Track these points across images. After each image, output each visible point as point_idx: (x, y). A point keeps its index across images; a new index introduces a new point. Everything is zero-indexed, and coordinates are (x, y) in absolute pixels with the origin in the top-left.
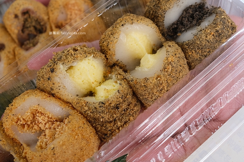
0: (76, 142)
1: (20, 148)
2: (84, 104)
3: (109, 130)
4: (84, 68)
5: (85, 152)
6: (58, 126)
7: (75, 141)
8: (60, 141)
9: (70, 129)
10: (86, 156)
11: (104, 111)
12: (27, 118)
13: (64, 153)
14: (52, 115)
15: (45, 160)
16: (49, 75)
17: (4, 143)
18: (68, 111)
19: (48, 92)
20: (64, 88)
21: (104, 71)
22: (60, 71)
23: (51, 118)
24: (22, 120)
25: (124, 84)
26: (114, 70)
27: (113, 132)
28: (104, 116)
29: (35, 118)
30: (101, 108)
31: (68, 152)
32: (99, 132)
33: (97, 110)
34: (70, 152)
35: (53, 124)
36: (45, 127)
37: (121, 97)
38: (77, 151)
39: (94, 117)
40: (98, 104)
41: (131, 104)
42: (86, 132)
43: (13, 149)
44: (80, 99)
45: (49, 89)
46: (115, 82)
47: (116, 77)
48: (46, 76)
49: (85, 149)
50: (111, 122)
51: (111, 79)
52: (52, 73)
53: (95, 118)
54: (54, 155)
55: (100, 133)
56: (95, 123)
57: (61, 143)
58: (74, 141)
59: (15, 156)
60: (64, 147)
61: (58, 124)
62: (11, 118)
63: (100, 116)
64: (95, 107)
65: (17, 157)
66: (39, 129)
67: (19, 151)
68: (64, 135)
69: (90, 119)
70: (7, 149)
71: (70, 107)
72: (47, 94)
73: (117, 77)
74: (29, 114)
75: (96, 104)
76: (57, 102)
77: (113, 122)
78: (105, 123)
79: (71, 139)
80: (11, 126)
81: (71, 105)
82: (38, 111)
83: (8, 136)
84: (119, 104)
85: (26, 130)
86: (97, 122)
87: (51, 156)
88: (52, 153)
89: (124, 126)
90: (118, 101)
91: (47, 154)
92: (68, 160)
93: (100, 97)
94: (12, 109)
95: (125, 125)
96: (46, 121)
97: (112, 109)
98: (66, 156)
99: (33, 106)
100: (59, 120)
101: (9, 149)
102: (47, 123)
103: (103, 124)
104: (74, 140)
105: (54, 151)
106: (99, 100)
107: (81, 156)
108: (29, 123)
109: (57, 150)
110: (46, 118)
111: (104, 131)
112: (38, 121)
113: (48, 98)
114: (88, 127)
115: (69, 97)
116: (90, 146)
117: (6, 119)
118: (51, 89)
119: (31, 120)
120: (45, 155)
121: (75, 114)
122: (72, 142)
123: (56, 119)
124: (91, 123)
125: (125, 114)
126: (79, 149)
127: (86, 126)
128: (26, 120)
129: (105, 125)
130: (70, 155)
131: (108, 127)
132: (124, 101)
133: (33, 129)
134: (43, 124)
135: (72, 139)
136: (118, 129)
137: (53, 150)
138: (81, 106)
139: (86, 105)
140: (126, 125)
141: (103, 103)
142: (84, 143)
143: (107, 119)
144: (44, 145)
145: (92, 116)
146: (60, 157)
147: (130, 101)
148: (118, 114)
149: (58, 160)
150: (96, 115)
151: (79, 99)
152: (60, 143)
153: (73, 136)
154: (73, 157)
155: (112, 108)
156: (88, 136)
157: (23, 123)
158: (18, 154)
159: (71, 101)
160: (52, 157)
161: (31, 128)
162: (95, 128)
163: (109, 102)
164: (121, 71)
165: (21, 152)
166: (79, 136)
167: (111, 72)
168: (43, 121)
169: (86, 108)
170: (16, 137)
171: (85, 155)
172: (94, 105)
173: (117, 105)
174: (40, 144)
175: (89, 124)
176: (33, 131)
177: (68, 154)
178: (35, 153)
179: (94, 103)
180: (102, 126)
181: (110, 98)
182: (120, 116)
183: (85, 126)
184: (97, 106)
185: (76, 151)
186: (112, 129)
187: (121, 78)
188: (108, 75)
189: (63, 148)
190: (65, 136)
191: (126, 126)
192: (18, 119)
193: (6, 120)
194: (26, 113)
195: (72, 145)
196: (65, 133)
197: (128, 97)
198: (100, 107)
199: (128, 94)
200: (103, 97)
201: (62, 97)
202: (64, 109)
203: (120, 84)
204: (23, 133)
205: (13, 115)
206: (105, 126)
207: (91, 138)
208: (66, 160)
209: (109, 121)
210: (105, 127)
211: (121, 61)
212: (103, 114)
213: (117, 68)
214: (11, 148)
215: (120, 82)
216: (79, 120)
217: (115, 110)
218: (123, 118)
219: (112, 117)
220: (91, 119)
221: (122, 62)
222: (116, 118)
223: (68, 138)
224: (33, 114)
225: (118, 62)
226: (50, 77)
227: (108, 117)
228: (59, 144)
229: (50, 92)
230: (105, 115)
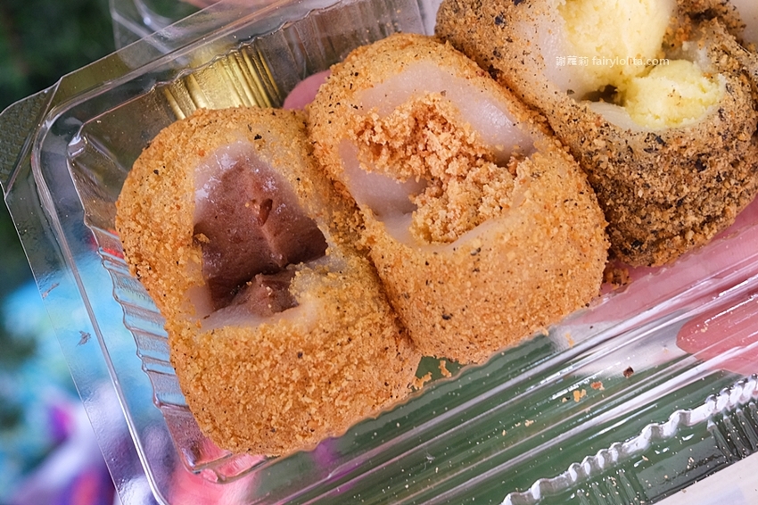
0: (550, 248)
1: (348, 216)
2: (595, 129)
3: (653, 232)
4: (617, 5)
5: (568, 285)
6: (490, 178)
7: (548, 243)
8: (504, 234)
9: (537, 201)
10: (570, 297)
11: (654, 167)
12: (395, 127)
13: (506, 275)
14: (479, 136)
15: (441, 280)
16: (503, 9)
17: (307, 190)
18: (532, 137)
19: (476, 58)
20: (537, 61)
21: (670, 26)
22: (545, 8)
23: (471, 146)
24: (378, 129)
25: (741, 93)
26: (705, 32)
27: (664, 239)
28: (653, 181)
29: (419, 134)
30: (650, 155)
31: (521, 275)
32: (618, 229)
33: (636, 156)
34: (526, 274)
35: (472, 165)
36: (447, 171)
37: (723, 134)
38: (547, 278)
39: (618, 178)
40: (644, 138)
41: (743, 163)
42: (582, 220)
43: (326, 213)
44: (582, 108)
45: (486, 50)
46: (708, 77)
47: (714, 59)
48: (491, 8)
49: (572, 277)
50: (666, 206)
51: (691, 60)
52: (516, 4)
53: (616, 181)
54: (475, 273)
55: (619, 233)
56: (614, 196)
57: (506, 239)
58: (545, 243)
59: (329, 238)
60: (511, 255)
61: (491, 171)
62: (347, 115)
63: (640, 180)
64: (629, 147)
65: (335, 245)
66: (424, 172)
67: (344, 227)
68: (518, 217)
69: (601, 180)
70: (311, 210)
71: (539, 125)
72: (475, 64)
73: (719, 58)
74: (406, 116)
75: (638, 138)
76: (503, 97)
77: (674, 208)
78: (646, 205)
79: (536, 236)
80: (341, 141)
81: (543, 119)
82: (435, 111)
83: (323, 169)
84: (709, 155)
85: (383, 166)
86: (621, 194)
87: (465, 274)
88: (471, 265)
89: (702, 228)
90: (709, 143)
91: (453, 263)
92: (513, 300)
93: (650, 115)
94: (354, 88)
95: (706, 228)
96: (454, 150)
97: (682, 164)
98: (512, 286)
99: (426, 92)
100: (493, 156)
101: (316, 212)
102: (455, 159)
103: (638, 209)
104: (544, 241)
105: (479, 260)
106: (647, 126)
107: (554, 296)
108: (397, 144)
109: (490, 261)
110: (455, 142)
111: (637, 230)
112: (426, 145)
113: (479, 78)
114: (590, 207)
115: (544, 94)
116: (587, 270)
117: (327, 115)
118: (495, 53)
119: (405, 137)
120: (445, 264)
121: (554, 150)
122: (538, 243)
123: (484, 153)
124: (599, 194)
125: (715, 191)
126: (554, 272)
127: (585, 199)
128: (392, 132)
129: (643, 212)
130: (523, 284)
131: (653, 220)
132: (727, 148)
133: (406, 166)
134: (443, 159)
135: (539, 236)
136: (683, 233)
137: (477, 257)
138: (582, 130)
139: (602, 132)
140: (709, 227)
141: (659, 140)
142: (571, 255)
143: (657, 194)
144: (436, 230)
145: (610, 174)
146: (493, 283)
147: (742, 151)
148: (695, 186)
149: (484, 291)
150: (625, 174)
151: (579, 106)
152: (502, 238)
153: (543, 225)
154: (529, 294)
155: (682, 160)
156: (586, 234)
157: (381, 140)
158: (341, 234)
159: (547, 108)
160: (466, 278)
161: (397, 162)
162: (608, 214)
163: (684, 143)
164: (730, 42)
165: (351, 231)
166: (562, 230)
167: (691, 36)
168: (445, 150)
169: (600, 143)
170: (346, 180)
171: (566, 296)
172: (629, 138)
173: (699, 155)
174: (424, 224)
175: (594, 195)
176: (404, 172)
177: (519, 281)
178: (407, 250)
179: (629, 131)
180: (635, 212)
181: (688, 130)
182: (698, 193)
183: (584, 202)
184: (639, 144)
185: (545, 276)
186: (663, 230)
187: (729, 67)
188: (681, 45)
189: (507, 258)
190: (519, 221)
191: (710, 231)
192: (368, 125)
193: (329, 117)
194: (397, 112)
195: (536, 255)
196: (523, 212)
197: (742, 137)
198: (649, 150)
199: (745, 129)
200: (657, 117)
201: (520, 87)
202: (520, 126)
203: (728, 89)
204: (370, 172)
205: (356, 107)
206: (643, 215)
207: (596, 245)
208: (507, 297)
209: (661, 201)
210: (643, 218)
211: (735, 8)
212: (651, 177)
213: (719, 28)
214: (323, 210)
215: (727, 82)
216: (567, 175)
217: (691, 171)
218: (708, 204)
219: (674, 191)
220: (604, 183)
221: (736, 11)
222: (685, 197)
223: (528, 228)
224: (416, 119)
225: (724, 9)
226: (504, 17)
227: (663, 188)
228: (499, 241)
229: (486, 60)
230: (657, 180)
